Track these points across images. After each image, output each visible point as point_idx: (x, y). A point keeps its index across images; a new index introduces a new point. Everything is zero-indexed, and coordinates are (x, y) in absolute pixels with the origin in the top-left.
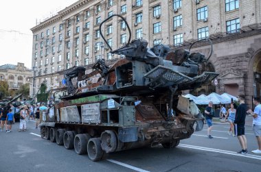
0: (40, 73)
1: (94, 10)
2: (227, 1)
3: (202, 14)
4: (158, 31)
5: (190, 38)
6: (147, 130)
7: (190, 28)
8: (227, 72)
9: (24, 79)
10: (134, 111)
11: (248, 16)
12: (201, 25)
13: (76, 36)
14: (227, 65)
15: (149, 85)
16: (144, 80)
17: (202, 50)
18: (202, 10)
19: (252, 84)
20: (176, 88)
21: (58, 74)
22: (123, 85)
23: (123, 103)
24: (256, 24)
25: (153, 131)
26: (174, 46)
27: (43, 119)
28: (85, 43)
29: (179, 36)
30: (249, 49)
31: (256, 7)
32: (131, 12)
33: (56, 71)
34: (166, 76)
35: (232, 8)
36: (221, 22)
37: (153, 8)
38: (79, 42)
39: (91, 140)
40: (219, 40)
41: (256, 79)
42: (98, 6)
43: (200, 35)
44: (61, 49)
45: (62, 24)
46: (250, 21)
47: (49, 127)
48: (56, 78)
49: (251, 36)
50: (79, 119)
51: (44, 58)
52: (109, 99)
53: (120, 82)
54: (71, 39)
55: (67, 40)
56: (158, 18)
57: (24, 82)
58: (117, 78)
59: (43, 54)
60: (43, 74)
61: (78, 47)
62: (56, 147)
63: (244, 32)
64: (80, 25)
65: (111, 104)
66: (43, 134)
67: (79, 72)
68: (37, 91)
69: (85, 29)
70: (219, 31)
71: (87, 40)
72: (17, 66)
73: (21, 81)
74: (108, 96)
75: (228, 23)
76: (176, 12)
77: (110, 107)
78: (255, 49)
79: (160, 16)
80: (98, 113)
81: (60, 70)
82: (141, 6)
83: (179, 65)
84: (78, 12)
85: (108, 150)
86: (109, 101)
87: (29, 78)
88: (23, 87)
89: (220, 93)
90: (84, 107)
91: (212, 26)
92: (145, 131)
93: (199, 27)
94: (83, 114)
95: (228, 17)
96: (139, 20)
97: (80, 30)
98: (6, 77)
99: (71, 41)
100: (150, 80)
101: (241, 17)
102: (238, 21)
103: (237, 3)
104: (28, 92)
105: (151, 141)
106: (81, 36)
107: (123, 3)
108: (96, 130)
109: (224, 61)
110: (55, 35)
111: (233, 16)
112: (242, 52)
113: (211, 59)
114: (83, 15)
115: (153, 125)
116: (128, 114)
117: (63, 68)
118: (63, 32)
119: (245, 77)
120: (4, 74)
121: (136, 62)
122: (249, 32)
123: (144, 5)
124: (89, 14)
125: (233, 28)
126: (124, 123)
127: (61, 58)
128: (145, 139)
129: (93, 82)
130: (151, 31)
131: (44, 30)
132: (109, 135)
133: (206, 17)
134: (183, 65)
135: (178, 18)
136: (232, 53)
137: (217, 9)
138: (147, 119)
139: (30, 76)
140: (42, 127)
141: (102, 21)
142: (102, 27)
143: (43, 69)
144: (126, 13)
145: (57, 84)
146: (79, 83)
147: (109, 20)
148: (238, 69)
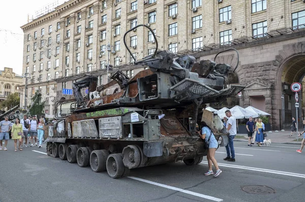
0: (32, 80)
1: (99, 6)
2: (254, 1)
3: (225, 14)
4: (173, 34)
5: (211, 42)
6: (172, 144)
7: (211, 30)
8: (252, 83)
9: (13, 87)
10: (159, 125)
11: (277, 19)
12: (224, 27)
13: (77, 37)
14: (252, 73)
15: (174, 98)
16: (169, 92)
17: (226, 60)
18: (225, 10)
19: (280, 96)
20: (201, 102)
21: (55, 83)
22: (147, 98)
23: (147, 117)
24: (285, 28)
25: (178, 145)
26: (193, 51)
27: (50, 134)
28: (88, 46)
29: (198, 40)
30: (278, 57)
31: (285, 9)
32: (142, 10)
33: (53, 78)
34: (192, 89)
35: (259, 9)
36: (247, 25)
37: (169, 5)
38: (81, 44)
39: (110, 156)
40: (244, 45)
41: (284, 90)
42: (103, 2)
43: (222, 38)
44: (58, 52)
45: (60, 23)
46: (279, 25)
47: (58, 143)
48: (53, 86)
49: (279, 41)
50: (96, 133)
51: (38, 62)
52: (132, 112)
53: (143, 94)
54: (71, 40)
55: (66, 41)
56: (174, 19)
57: (13, 91)
58: (139, 90)
59: (37, 58)
60: (36, 82)
61: (79, 50)
63: (272, 37)
64: (82, 23)
65: (135, 117)
66: (50, 151)
67: (90, 81)
68: (30, 103)
69: (88, 29)
70: (244, 35)
71: (90, 42)
72: (4, 71)
73: (8, 90)
74: (131, 109)
75: (255, 26)
76: (195, 12)
77: (133, 121)
78: (284, 57)
79: (176, 15)
80: (120, 127)
81: (57, 77)
82: (155, 4)
83: (204, 77)
84: (79, 8)
85: (130, 165)
86: (132, 115)
87: (19, 86)
88: (11, 97)
89: (245, 106)
90: (102, 121)
91: (236, 29)
92: (170, 145)
93: (221, 30)
94: (100, 128)
95: (254, 19)
96: (152, 20)
97: (82, 30)
99: (71, 43)
100: (176, 93)
101: (269, 20)
102: (265, 24)
103: (265, 3)
104: (18, 103)
105: (176, 156)
106: (82, 36)
108: (117, 146)
109: (249, 70)
110: (52, 35)
111: (261, 17)
112: (269, 60)
113: (237, 70)
114: (86, 12)
115: (177, 140)
116: (153, 129)
117: (61, 75)
118: (61, 31)
119: (272, 89)
121: (161, 74)
122: (277, 37)
123: (158, 3)
124: (92, 11)
125: (259, 32)
126: (149, 138)
127: (58, 63)
128: (170, 154)
129: (108, 93)
130: (167, 33)
131: (38, 29)
132: (132, 150)
133: (230, 18)
134: (209, 78)
135: (197, 18)
136: (258, 61)
137: (242, 10)
138: (171, 134)
139: (21, 84)
140: (49, 143)
141: (108, 19)
142: (108, 27)
143: (37, 75)
144: (136, 11)
145: (53, 94)
146: (91, 94)
147: (116, 19)
148: (264, 79)
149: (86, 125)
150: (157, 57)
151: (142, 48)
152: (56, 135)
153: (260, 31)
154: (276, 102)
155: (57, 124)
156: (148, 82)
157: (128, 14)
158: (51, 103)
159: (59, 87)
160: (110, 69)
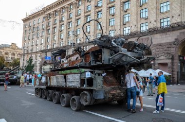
0: (27, 51)
1: (68, 8)
3: (144, 13)
4: (112, 25)
5: (135, 30)
7: (135, 23)
8: (160, 55)
9: (16, 55)
10: (102, 79)
11: (176, 17)
12: (143, 21)
13: (54, 26)
14: (160, 49)
15: (112, 64)
16: (109, 60)
17: (144, 41)
18: (144, 10)
19: (177, 64)
20: (129, 66)
21: (41, 53)
22: (96, 63)
23: (95, 75)
24: (181, 22)
25: (114, 92)
26: (124, 35)
27: (37, 83)
28: (61, 31)
29: (127, 28)
30: (176, 39)
31: (181, 10)
32: (94, 10)
33: (40, 50)
34: (123, 58)
35: (165, 10)
36: (157, 20)
37: (110, 8)
38: (57, 30)
39: (73, 97)
40: (155, 32)
41: (180, 60)
42: (70, 5)
43: (142, 28)
44: (43, 34)
45: (45, 17)
46: (177, 20)
47: (42, 89)
48: (39, 55)
49: (177, 30)
50: (65, 84)
51: (31, 40)
52: (87, 71)
53: (93, 61)
54: (51, 28)
55: (48, 28)
56: (113, 16)
57: (16, 57)
58: (91, 58)
59: (30, 38)
60: (30, 52)
61: (56, 34)
62: (47, 102)
63: (173, 27)
64: (58, 18)
65: (88, 75)
66: (37, 93)
67: (62, 52)
68: (26, 64)
69: (61, 21)
70: (155, 26)
71: (62, 29)
72: (11, 45)
73: (13, 56)
74: (86, 70)
75: (162, 21)
76: (126, 12)
77: (87, 77)
78: (180, 40)
79: (114, 14)
80: (79, 80)
81: (42, 49)
82: (101, 6)
83: (131, 51)
85: (85, 104)
86: (86, 73)
87: (20, 54)
88: (15, 60)
89: (155, 69)
90: (69, 76)
91: (150, 22)
92: (109, 92)
94: (68, 81)
95: (162, 16)
96: (99, 16)
97: (58, 22)
98: (3, 53)
99: (51, 30)
100: (113, 61)
101: (171, 17)
102: (169, 19)
103: (169, 7)
104: (19, 64)
105: (112, 99)
106: (58, 25)
107: (89, 4)
108: (77, 91)
109: (158, 47)
110: (40, 24)
111: (165, 15)
112: (170, 41)
113: (151, 47)
114: (60, 11)
115: (113, 89)
116: (99, 82)
117: (44, 48)
118: (45, 22)
119: (173, 59)
120: (2, 51)
122: (176, 27)
123: (103, 6)
124: (64, 11)
126: (96, 87)
127: (43, 41)
128: (109, 97)
129: (72, 60)
130: (108, 24)
131: (32, 21)
132: (86, 94)
133: (147, 15)
134: (133, 52)
135: (127, 15)
137: (154, 11)
138: (110, 85)
139: (21, 53)
140: (36, 89)
141: (73, 16)
142: (73, 20)
143: (30, 48)
144: (90, 11)
145: (39, 59)
146: (62, 60)
147: (78, 16)
148: (167, 53)
149: (58, 78)
150: (102, 39)
151: (93, 33)
152: (41, 84)
153: (165, 24)
154: (175, 67)
155: (41, 78)
156: (97, 54)
157: (85, 13)
158: (38, 65)
159: (43, 55)
160: (74, 45)
